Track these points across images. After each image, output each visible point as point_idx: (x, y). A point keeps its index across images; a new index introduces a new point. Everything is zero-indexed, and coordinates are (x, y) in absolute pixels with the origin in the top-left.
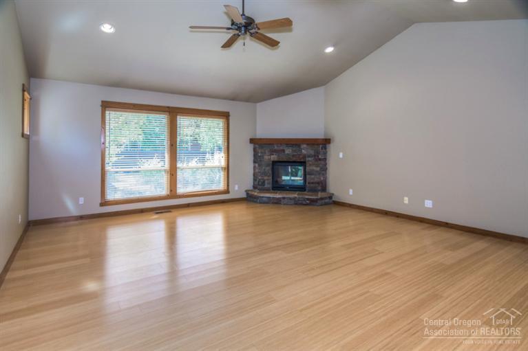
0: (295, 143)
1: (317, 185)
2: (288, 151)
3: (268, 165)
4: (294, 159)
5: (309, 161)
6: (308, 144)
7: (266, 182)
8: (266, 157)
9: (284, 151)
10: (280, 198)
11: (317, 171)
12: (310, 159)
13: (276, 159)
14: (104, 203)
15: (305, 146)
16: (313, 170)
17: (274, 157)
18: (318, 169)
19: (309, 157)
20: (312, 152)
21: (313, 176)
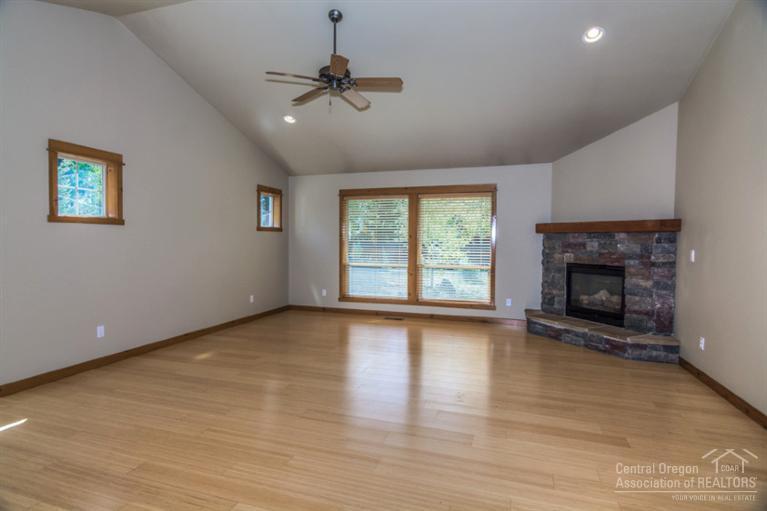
0: (604, 230)
1: (645, 317)
2: (593, 245)
3: (559, 270)
4: (602, 262)
5: (630, 266)
6: (628, 232)
7: (556, 299)
8: (557, 256)
9: (584, 245)
10: (560, 330)
11: (645, 289)
12: (632, 262)
13: (572, 261)
14: (344, 298)
15: (622, 236)
16: (638, 286)
17: (569, 257)
18: (649, 284)
19: (630, 258)
20: (637, 249)
21: (637, 298)
